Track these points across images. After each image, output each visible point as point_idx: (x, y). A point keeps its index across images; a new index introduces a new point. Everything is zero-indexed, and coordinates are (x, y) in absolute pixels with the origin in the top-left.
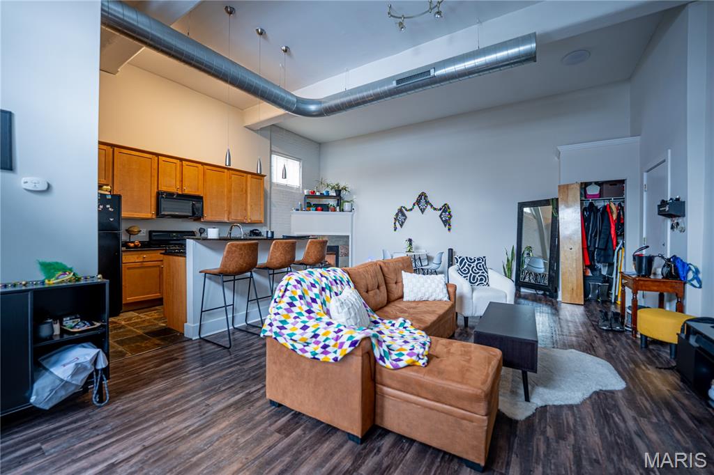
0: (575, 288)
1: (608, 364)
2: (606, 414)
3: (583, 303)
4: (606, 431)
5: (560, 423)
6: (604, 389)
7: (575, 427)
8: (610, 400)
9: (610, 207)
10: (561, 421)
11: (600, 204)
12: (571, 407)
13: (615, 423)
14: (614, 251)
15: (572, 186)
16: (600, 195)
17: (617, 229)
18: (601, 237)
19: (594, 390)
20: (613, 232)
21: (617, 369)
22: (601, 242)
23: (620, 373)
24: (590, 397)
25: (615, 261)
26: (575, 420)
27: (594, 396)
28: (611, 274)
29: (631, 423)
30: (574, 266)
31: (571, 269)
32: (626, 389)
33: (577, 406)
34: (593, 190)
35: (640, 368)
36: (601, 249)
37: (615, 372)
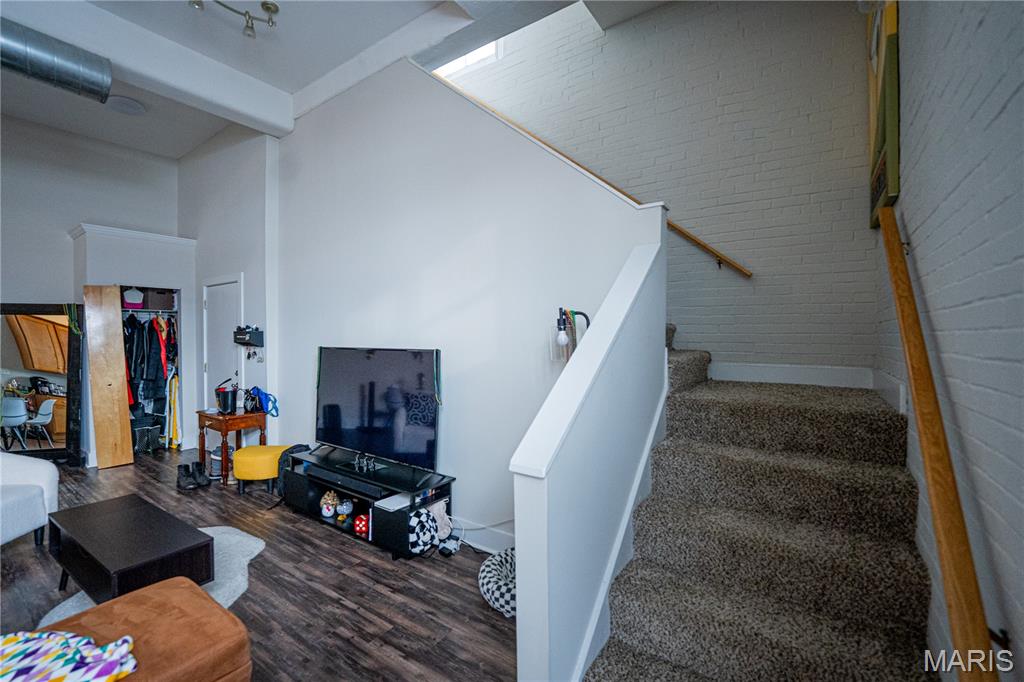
0: (119, 443)
1: (230, 528)
2: (275, 580)
3: (132, 461)
4: (290, 595)
5: (253, 620)
6: (253, 556)
7: (268, 613)
8: (266, 565)
9: (158, 323)
10: (251, 618)
11: (144, 317)
12: (244, 597)
13: (289, 582)
14: (166, 380)
15: (108, 290)
16: (144, 305)
17: (168, 352)
18: (151, 363)
19: (246, 564)
20: (163, 356)
21: (242, 530)
22: (151, 371)
23: (248, 532)
24: (250, 574)
25: (167, 394)
26: (260, 605)
27: (252, 571)
28: (163, 412)
29: (298, 574)
30: (117, 410)
31: (110, 416)
32: (267, 545)
33: (248, 591)
34: (136, 298)
35: (258, 517)
36: (151, 380)
37: (245, 534)
